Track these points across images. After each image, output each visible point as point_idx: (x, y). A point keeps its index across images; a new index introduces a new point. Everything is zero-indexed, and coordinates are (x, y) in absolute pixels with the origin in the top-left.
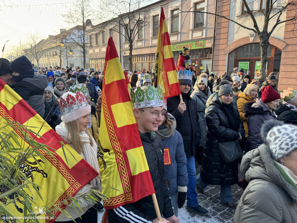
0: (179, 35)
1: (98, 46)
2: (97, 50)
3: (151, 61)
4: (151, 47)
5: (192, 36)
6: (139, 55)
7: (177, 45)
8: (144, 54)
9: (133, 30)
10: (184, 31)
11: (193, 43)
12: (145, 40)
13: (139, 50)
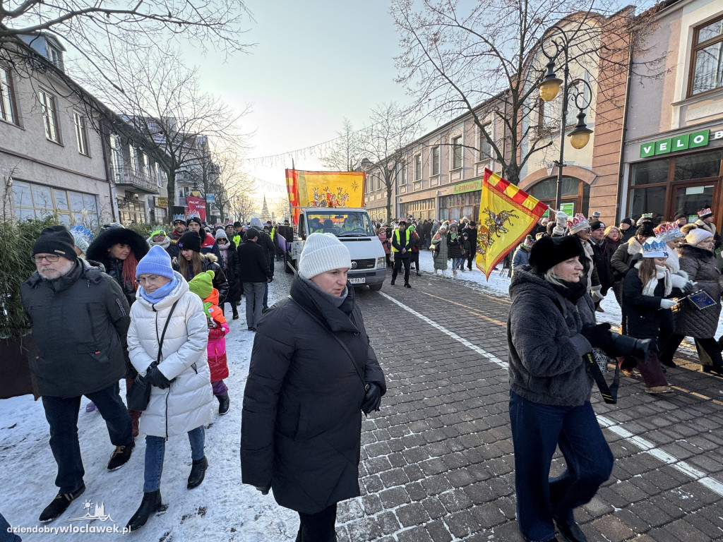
0: (462, 172)
1: (373, 192)
2: (372, 198)
3: (430, 209)
4: (430, 189)
5: (477, 171)
6: (417, 201)
7: (460, 185)
8: (425, 200)
9: (391, 171)
10: (468, 165)
11: (478, 181)
12: (423, 180)
13: (417, 194)
